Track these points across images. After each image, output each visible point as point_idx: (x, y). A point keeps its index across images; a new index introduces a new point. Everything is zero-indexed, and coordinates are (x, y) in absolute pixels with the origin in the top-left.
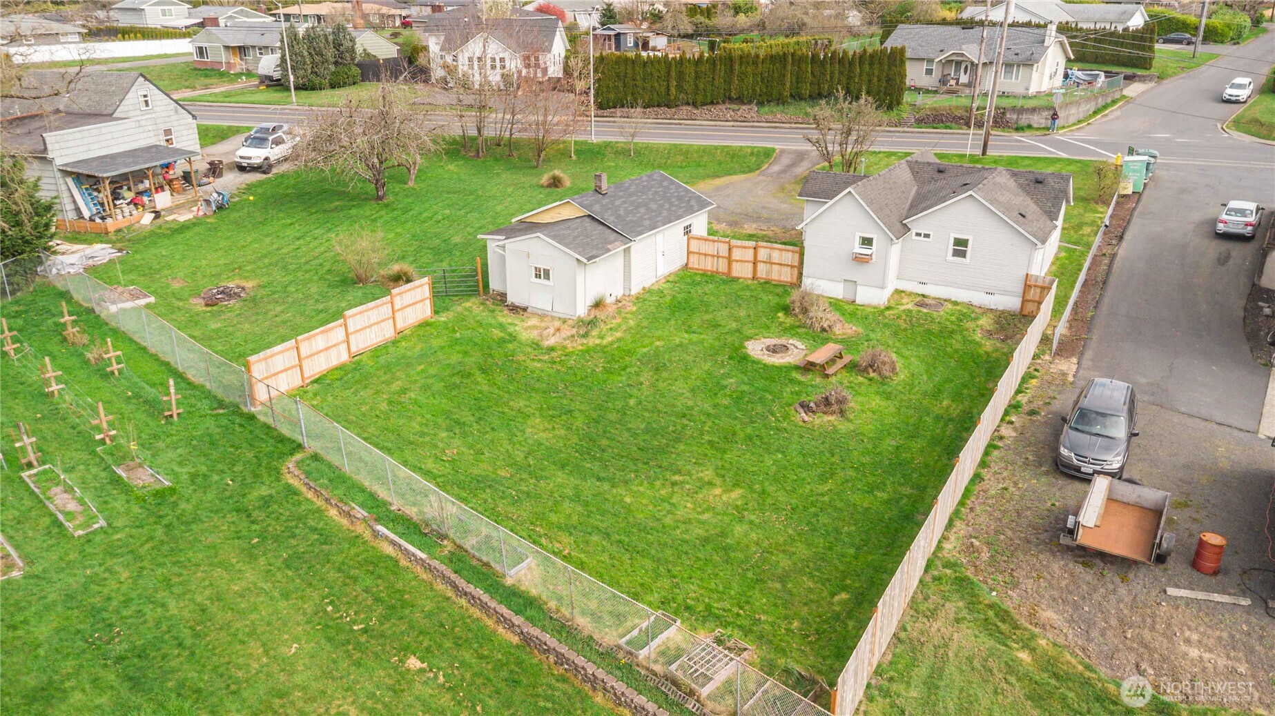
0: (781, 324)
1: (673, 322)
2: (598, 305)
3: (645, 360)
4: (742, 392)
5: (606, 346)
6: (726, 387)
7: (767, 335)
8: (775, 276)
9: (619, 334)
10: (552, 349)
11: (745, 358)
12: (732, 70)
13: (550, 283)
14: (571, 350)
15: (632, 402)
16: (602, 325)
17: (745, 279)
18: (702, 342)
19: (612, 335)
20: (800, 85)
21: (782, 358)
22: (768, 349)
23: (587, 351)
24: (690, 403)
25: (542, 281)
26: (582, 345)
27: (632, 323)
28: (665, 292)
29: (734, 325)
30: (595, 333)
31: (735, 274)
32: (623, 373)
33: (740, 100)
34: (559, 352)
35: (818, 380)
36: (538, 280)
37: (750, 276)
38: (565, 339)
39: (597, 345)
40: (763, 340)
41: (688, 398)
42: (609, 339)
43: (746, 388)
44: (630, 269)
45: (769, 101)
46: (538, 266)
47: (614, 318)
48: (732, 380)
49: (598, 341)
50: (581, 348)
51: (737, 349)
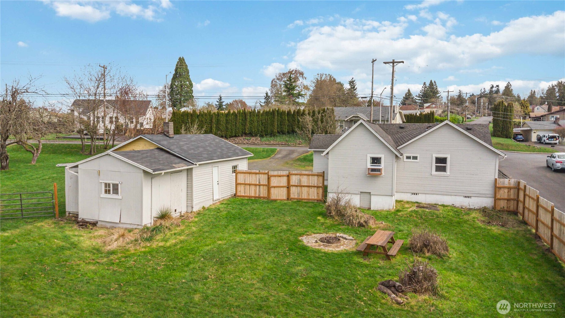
0: (323, 224)
1: (231, 227)
2: (164, 216)
3: (209, 256)
4: (315, 278)
5: (170, 247)
6: (297, 274)
7: (315, 232)
8: (305, 196)
9: (182, 238)
10: (113, 253)
11: (304, 249)
12: (246, 119)
13: (119, 197)
14: (133, 252)
15: (197, 298)
16: (167, 231)
17: (281, 200)
18: (261, 239)
19: (176, 239)
20: (282, 126)
21: (337, 247)
22: (322, 240)
23: (149, 252)
24: (264, 294)
25: (112, 196)
26: (145, 247)
27: (194, 229)
28: (221, 209)
29: (284, 227)
30: (159, 237)
31: (273, 197)
32: (186, 269)
33: (251, 134)
34: (120, 255)
35: (382, 263)
36: (108, 196)
37: (285, 197)
38: (128, 244)
39: (161, 247)
40: (314, 235)
41: (259, 288)
42: (172, 241)
43: (317, 274)
44: (192, 190)
45: (266, 135)
46: (107, 182)
47: (178, 226)
48: (300, 268)
49: (161, 244)
50: (143, 250)
51: (294, 243)
